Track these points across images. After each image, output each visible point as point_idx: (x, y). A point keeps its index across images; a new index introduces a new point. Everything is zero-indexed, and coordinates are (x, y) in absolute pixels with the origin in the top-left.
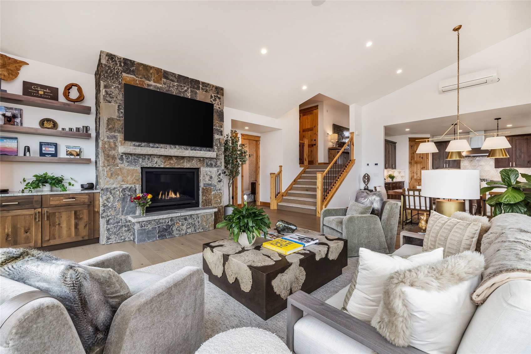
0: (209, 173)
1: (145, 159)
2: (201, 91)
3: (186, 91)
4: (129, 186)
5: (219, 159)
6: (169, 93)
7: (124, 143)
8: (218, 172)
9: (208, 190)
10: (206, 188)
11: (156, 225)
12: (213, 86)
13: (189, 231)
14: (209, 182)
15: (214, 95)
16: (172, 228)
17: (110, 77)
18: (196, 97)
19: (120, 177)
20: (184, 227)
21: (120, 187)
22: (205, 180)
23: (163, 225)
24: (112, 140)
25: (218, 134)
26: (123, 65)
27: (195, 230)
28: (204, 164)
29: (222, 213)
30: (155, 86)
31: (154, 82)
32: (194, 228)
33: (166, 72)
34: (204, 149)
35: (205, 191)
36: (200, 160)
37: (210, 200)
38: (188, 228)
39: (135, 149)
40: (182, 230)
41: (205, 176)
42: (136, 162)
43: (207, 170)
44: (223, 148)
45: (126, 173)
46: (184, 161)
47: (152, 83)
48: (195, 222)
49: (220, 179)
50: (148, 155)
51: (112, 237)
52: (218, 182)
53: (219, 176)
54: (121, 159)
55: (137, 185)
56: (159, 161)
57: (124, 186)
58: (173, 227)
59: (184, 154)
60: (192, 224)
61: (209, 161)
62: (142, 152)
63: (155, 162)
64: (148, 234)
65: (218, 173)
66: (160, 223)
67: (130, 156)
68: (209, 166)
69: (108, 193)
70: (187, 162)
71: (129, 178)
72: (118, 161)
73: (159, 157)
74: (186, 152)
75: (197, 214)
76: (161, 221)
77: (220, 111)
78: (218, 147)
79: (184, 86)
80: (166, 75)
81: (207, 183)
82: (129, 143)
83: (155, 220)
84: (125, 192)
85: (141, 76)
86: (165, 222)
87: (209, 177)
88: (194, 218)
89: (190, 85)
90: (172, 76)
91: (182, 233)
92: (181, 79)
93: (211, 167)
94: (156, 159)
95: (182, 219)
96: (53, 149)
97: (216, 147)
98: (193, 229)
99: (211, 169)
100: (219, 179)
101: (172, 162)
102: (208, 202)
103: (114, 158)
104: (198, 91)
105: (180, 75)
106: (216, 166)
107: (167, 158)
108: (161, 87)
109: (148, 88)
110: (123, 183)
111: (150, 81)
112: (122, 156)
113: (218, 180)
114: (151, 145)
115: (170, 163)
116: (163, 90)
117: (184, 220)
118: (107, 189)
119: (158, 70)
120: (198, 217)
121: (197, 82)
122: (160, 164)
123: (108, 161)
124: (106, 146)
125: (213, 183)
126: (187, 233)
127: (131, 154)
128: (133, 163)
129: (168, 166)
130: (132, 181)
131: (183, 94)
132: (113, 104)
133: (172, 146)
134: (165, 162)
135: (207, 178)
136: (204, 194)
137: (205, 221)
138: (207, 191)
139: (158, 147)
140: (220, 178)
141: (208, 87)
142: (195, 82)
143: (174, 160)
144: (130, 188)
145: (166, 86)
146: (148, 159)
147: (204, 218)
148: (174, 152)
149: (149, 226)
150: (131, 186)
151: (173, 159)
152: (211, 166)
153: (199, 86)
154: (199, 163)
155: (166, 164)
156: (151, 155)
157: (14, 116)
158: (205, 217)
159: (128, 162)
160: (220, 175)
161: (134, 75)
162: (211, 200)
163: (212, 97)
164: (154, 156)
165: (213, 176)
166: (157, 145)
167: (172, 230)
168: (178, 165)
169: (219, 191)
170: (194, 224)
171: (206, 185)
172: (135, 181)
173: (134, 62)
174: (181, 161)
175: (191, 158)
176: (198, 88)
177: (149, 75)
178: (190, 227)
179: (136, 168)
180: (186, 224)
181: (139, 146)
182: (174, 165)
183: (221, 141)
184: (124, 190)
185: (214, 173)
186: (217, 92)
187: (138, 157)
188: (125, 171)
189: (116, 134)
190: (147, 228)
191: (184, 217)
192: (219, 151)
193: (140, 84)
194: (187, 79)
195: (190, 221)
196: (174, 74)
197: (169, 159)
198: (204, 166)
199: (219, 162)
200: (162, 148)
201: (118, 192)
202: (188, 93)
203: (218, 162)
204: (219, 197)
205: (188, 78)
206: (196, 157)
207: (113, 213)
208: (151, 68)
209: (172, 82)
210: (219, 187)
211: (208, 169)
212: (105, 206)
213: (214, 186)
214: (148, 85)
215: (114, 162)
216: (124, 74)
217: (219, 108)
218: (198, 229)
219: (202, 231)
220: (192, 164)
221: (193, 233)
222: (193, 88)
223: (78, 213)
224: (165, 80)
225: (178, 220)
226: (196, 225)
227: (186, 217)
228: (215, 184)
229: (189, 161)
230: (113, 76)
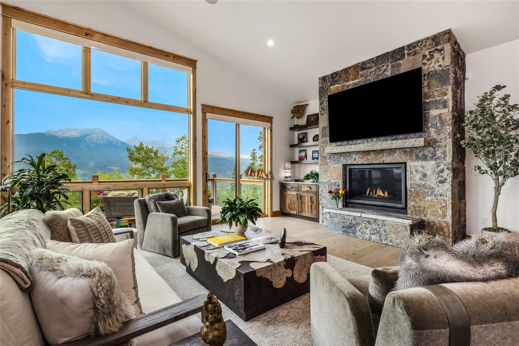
0: (420, 169)
1: (345, 157)
2: (406, 58)
3: (385, 70)
4: (335, 181)
5: (440, 147)
6: (367, 83)
7: (331, 145)
8: (438, 167)
9: (419, 194)
10: (415, 191)
11: (341, 220)
12: (428, 39)
13: (373, 237)
14: (421, 181)
15: (429, 51)
16: (355, 228)
17: (323, 95)
18: (398, 71)
19: (329, 173)
20: (368, 231)
21: (329, 181)
22: (413, 179)
23: (347, 222)
24: (324, 144)
25: (436, 109)
26: (330, 80)
27: (381, 239)
28: (412, 156)
29: (447, 234)
30: (353, 84)
31: (352, 80)
32: (380, 236)
33: (364, 63)
34: (411, 135)
35: (414, 194)
36: (405, 152)
37: (422, 208)
38: (372, 234)
39: (332, 149)
40: (365, 233)
41: (414, 173)
42: (339, 160)
43: (416, 164)
44: (447, 127)
45: (332, 170)
46: (384, 155)
47: (351, 82)
48: (381, 229)
49: (442, 179)
50: (348, 152)
51: (325, 221)
52: (438, 183)
53: (441, 174)
54: (330, 158)
55: (340, 181)
56: (357, 158)
57: (332, 181)
58: (356, 226)
59: (375, 147)
60: (377, 230)
61: (420, 152)
62: (337, 151)
63: (354, 159)
64: (335, 225)
65: (439, 169)
66: (345, 219)
67: (335, 155)
68: (420, 159)
69: (322, 186)
70: (386, 156)
71: (334, 174)
72: (328, 160)
73: (357, 154)
74: (377, 145)
75: (382, 220)
76: (345, 217)
77: (443, 70)
78: (437, 128)
79: (383, 66)
80: (363, 66)
81: (417, 183)
82: (334, 144)
83: (340, 214)
84: (332, 186)
85: (342, 82)
86: (349, 219)
87: (420, 174)
88: (379, 225)
89: (391, 60)
90: (369, 63)
91: (365, 236)
92: (379, 59)
93: (424, 160)
94: (354, 156)
95: (365, 221)
96: (317, 155)
97: (434, 129)
98: (378, 237)
99: (424, 163)
100: (439, 178)
101: (370, 157)
102: (419, 211)
103: (325, 158)
104: (401, 62)
105: (378, 56)
106: (434, 157)
107: (365, 154)
108: (358, 82)
109: (348, 89)
110: (331, 178)
111: (349, 81)
112: (330, 156)
113: (437, 180)
114: (351, 143)
115: (368, 159)
116: (361, 84)
117: (367, 223)
118: (322, 182)
119: (355, 67)
120: (384, 224)
121: (402, 49)
122: (358, 160)
123: (322, 160)
124: (322, 149)
125: (428, 183)
126: (371, 239)
127: (336, 154)
128: (337, 162)
129: (365, 162)
130: (336, 177)
131: (382, 76)
132: (325, 115)
133: (369, 140)
134: (363, 158)
135: (418, 176)
136: (412, 198)
137: (395, 233)
138: (417, 194)
139: (356, 144)
140: (442, 177)
141: (418, 46)
142: (398, 51)
143: (372, 155)
144: (335, 183)
145: (363, 78)
146: (348, 156)
147: (392, 228)
148: (364, 147)
149: (336, 218)
150: (336, 181)
151: (370, 154)
152: (425, 158)
153: (404, 53)
154: (404, 155)
155: (364, 159)
156: (350, 153)
157: (304, 137)
158: (394, 228)
159: (334, 161)
160: (442, 171)
161: (338, 83)
162: (424, 208)
163: (424, 56)
164: (353, 153)
165: (428, 173)
166: (355, 142)
167: (355, 230)
168: (376, 160)
169: (439, 198)
170: (379, 231)
171: (414, 186)
172: (338, 177)
173: (338, 72)
174: (379, 155)
175: (391, 151)
176: (403, 57)
177: (349, 76)
178: (374, 234)
179: (339, 166)
180: (370, 228)
181: (341, 145)
182: (372, 160)
183: (443, 118)
184: (331, 184)
185: (430, 169)
186: (435, 44)
187: (340, 156)
188: (332, 168)
189: (327, 139)
190: (335, 219)
191: (367, 220)
192: (439, 134)
193: (342, 89)
194: (387, 55)
195: (374, 226)
196: (371, 59)
197: (367, 154)
198: (412, 159)
199: (440, 152)
200: (359, 144)
201: (328, 186)
202: (388, 72)
203: (437, 152)
204: (440, 206)
205: (388, 53)
206: (400, 149)
207: (326, 203)
208: (349, 68)
209: (369, 70)
210: (441, 191)
211: (418, 164)
212: (321, 196)
213: (430, 189)
214: (348, 86)
215: (326, 161)
216: (331, 87)
217: (440, 66)
218: (385, 240)
219: (390, 244)
220: (393, 158)
221: (378, 242)
222: (395, 61)
223: (312, 198)
224: (361, 73)
225: (361, 221)
226: (381, 233)
227: (369, 220)
228: (433, 185)
229: (390, 154)
230: (325, 93)
